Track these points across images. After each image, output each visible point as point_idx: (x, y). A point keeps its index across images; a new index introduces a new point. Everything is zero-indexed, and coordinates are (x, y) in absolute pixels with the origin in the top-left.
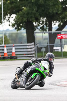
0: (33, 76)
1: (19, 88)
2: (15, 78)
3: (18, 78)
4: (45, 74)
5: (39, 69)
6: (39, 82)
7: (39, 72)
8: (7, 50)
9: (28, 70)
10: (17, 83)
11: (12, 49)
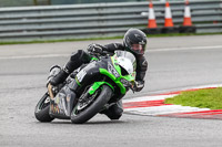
0: (92, 89)
1: (56, 120)
2: (47, 95)
3: (55, 95)
4: (123, 86)
5: (109, 73)
6: (107, 106)
7: (108, 79)
8: (172, 11)
9: (81, 74)
10: (51, 107)
11: (183, 11)
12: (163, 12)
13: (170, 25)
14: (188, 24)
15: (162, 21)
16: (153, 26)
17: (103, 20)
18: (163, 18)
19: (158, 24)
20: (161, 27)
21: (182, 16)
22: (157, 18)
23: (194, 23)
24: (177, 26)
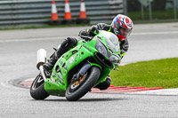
12: (64, 7)
13: (69, 18)
14: (83, 17)
15: (62, 15)
16: (56, 18)
17: (15, 14)
18: (63, 12)
19: (59, 17)
20: (62, 19)
21: (79, 11)
22: (58, 12)
23: (88, 16)
24: (75, 19)
